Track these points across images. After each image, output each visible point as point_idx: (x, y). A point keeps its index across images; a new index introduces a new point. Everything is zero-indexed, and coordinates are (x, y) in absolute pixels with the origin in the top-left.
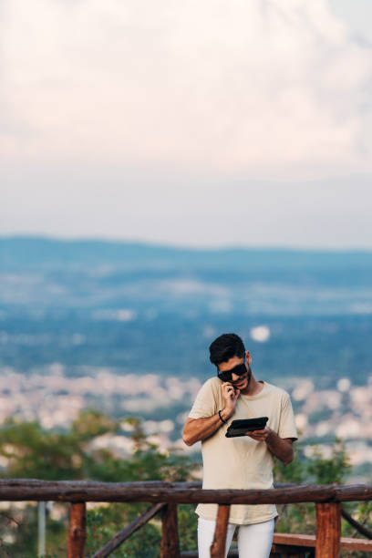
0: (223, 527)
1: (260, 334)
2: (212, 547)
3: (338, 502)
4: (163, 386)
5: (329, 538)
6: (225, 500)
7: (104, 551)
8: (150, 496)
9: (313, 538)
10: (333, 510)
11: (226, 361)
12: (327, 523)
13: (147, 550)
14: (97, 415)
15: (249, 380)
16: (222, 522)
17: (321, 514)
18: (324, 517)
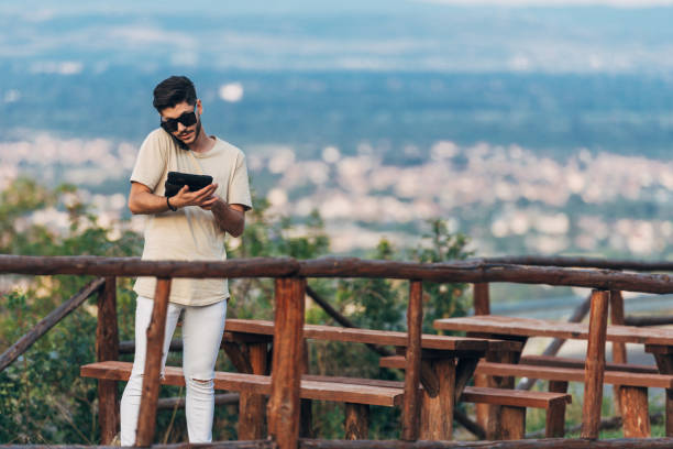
0: (162, 305)
1: (232, 92)
2: (149, 329)
3: (302, 277)
4: (115, 153)
5: (291, 321)
6: (166, 273)
7: (26, 339)
8: (75, 268)
9: (271, 324)
10: (296, 286)
11: (173, 106)
12: (289, 302)
13: (80, 339)
14: (31, 186)
15: (197, 134)
16: (161, 300)
17: (281, 291)
18: (285, 296)
